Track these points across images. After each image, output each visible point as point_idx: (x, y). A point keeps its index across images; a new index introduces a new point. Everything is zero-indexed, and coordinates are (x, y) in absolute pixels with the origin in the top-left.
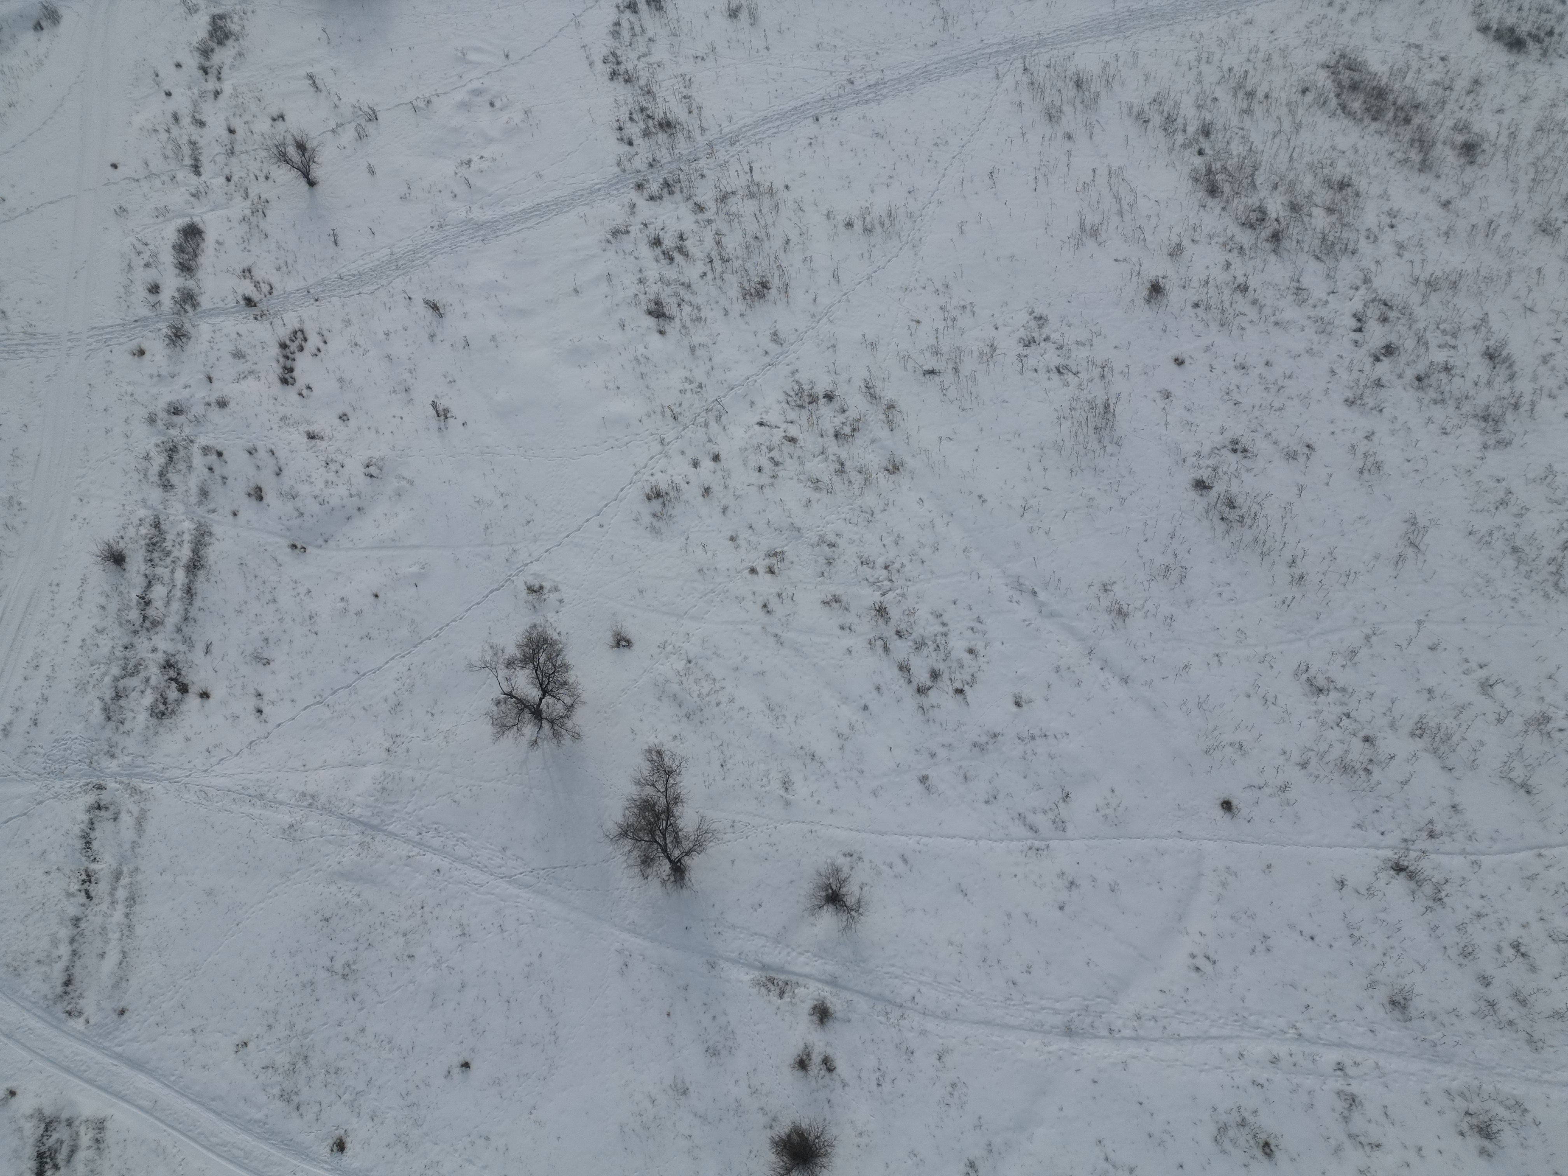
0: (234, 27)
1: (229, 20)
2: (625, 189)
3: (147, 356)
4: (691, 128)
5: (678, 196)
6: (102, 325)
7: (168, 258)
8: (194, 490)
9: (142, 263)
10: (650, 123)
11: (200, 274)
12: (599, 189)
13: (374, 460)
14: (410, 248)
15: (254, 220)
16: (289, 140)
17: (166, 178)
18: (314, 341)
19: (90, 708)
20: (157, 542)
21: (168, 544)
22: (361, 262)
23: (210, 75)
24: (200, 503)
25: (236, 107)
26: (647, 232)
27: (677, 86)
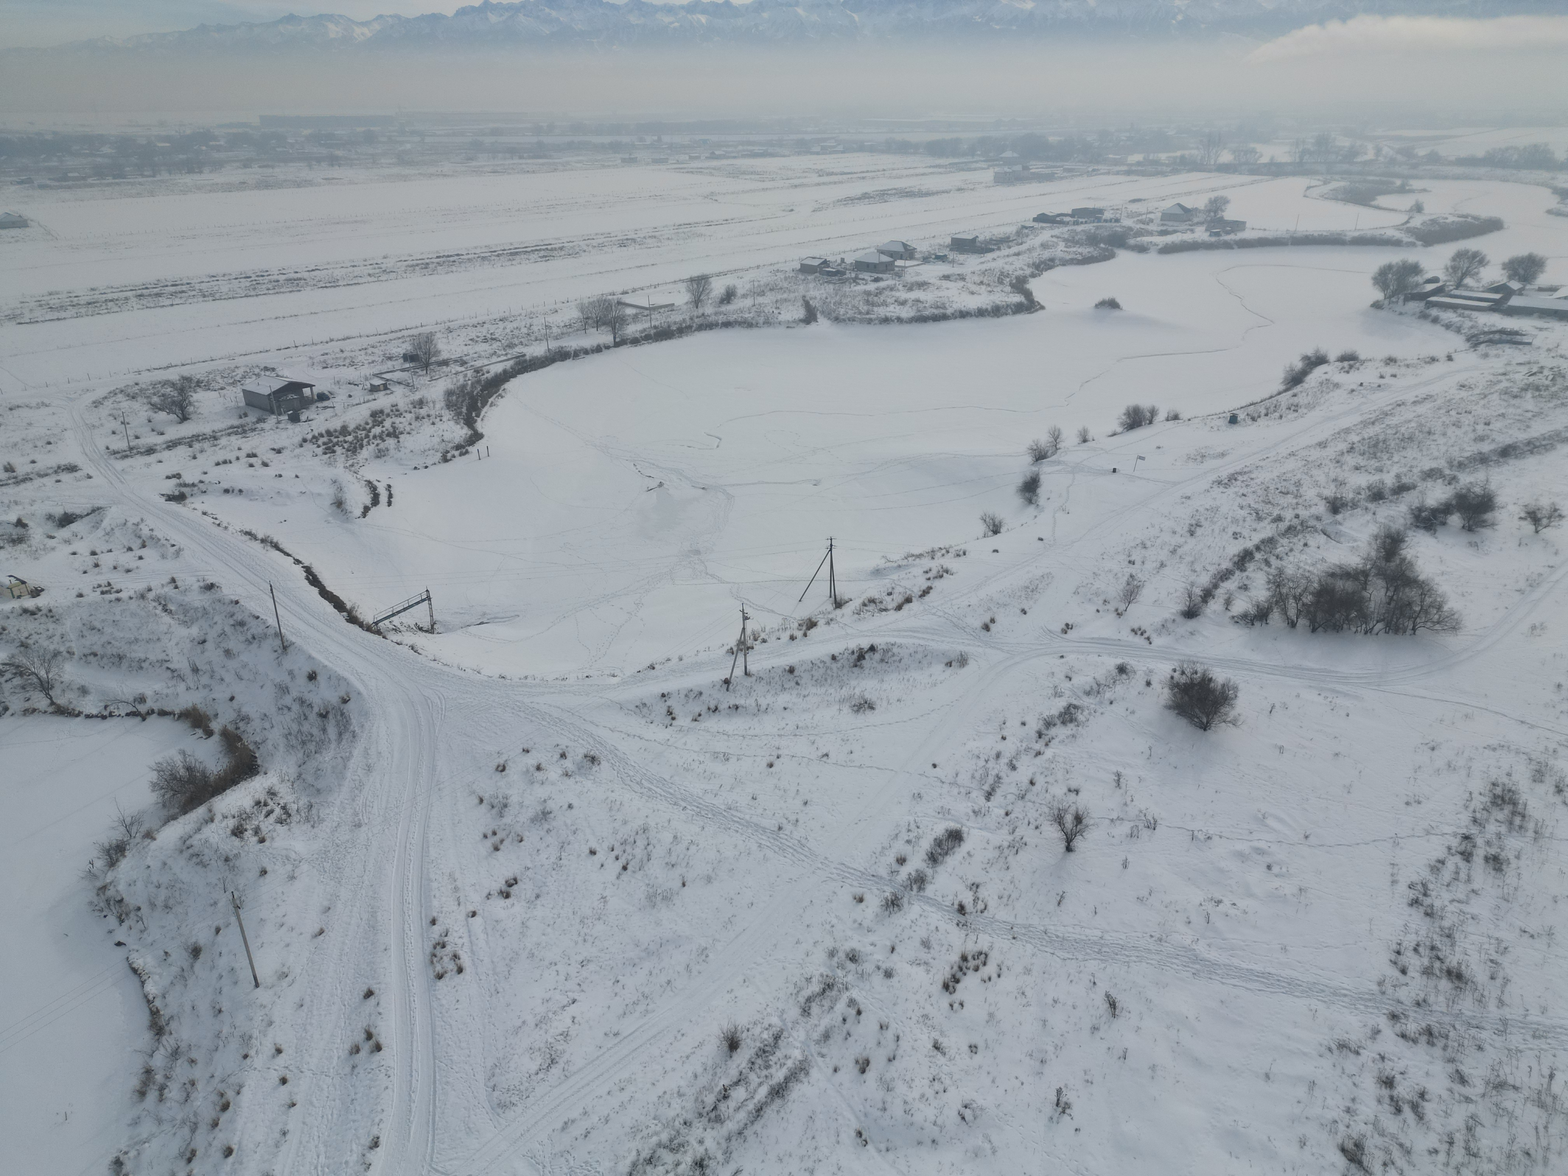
0: (1081, 717)
1: (1080, 711)
2: (1376, 1011)
3: (862, 905)
4: (1486, 993)
5: (1437, 1051)
6: (850, 865)
7: (926, 844)
8: (821, 1029)
9: (907, 838)
10: (1437, 964)
11: (940, 869)
12: (1345, 995)
13: (975, 1105)
14: (1121, 942)
15: (1006, 852)
16: (1072, 810)
17: (963, 790)
18: (990, 969)
19: (626, 1154)
20: (767, 1052)
21: (773, 1059)
22: (1070, 929)
23: (1041, 740)
24: (818, 1042)
25: (1047, 768)
26: (1381, 1065)
27: (1486, 946)
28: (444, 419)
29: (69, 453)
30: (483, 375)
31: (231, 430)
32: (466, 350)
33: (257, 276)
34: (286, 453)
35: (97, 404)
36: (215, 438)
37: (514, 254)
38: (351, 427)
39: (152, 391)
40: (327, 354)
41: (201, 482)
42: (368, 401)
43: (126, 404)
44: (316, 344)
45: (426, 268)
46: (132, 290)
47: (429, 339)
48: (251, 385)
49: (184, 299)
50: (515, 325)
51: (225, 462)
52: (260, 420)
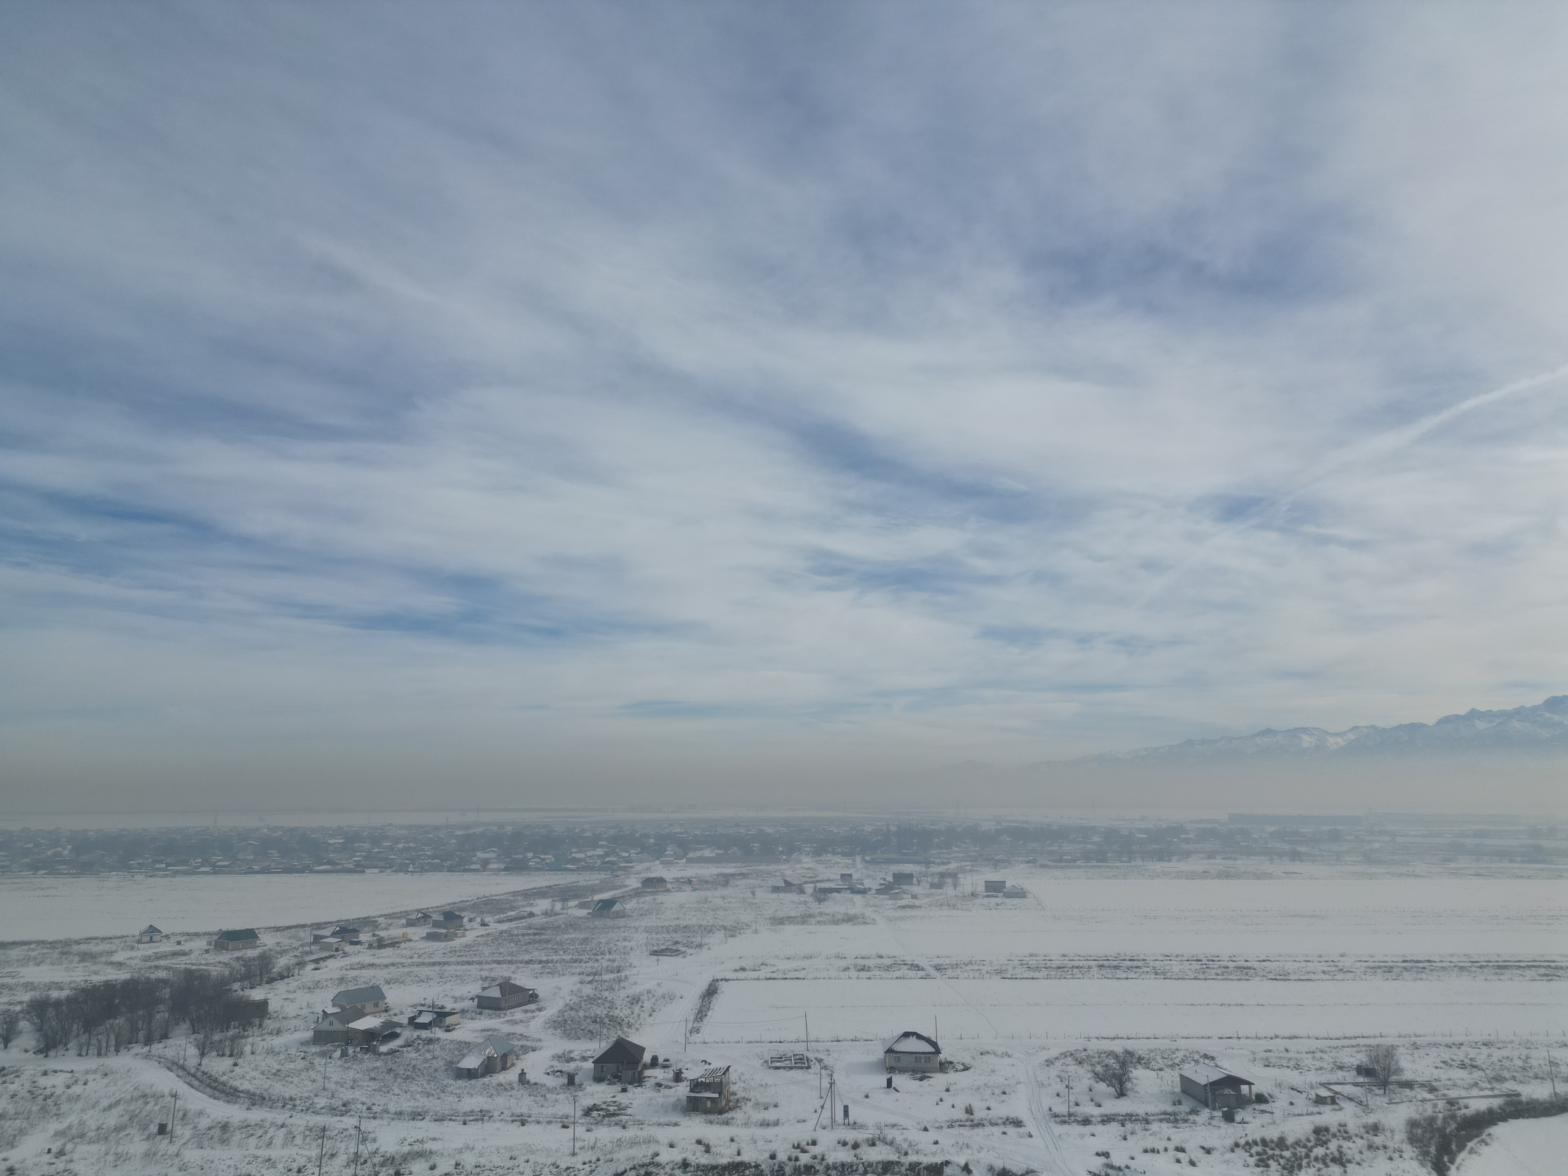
28: (1405, 1156)
29: (1017, 1107)
30: (1459, 1109)
31: (1163, 1116)
32: (1436, 1073)
33: (1208, 960)
34: (1215, 1155)
35: (1049, 1063)
36: (1147, 1122)
37: (1502, 967)
38: (1290, 1140)
39: (1097, 1060)
40: (1270, 1051)
41: (1127, 1167)
42: (1312, 1114)
43: (1073, 1068)
44: (1260, 1039)
45: (1390, 972)
46: (1095, 960)
47: (1389, 1053)
48: (1189, 1071)
49: (1138, 974)
50: (1504, 1053)
51: (1153, 1151)
52: (1194, 1112)
